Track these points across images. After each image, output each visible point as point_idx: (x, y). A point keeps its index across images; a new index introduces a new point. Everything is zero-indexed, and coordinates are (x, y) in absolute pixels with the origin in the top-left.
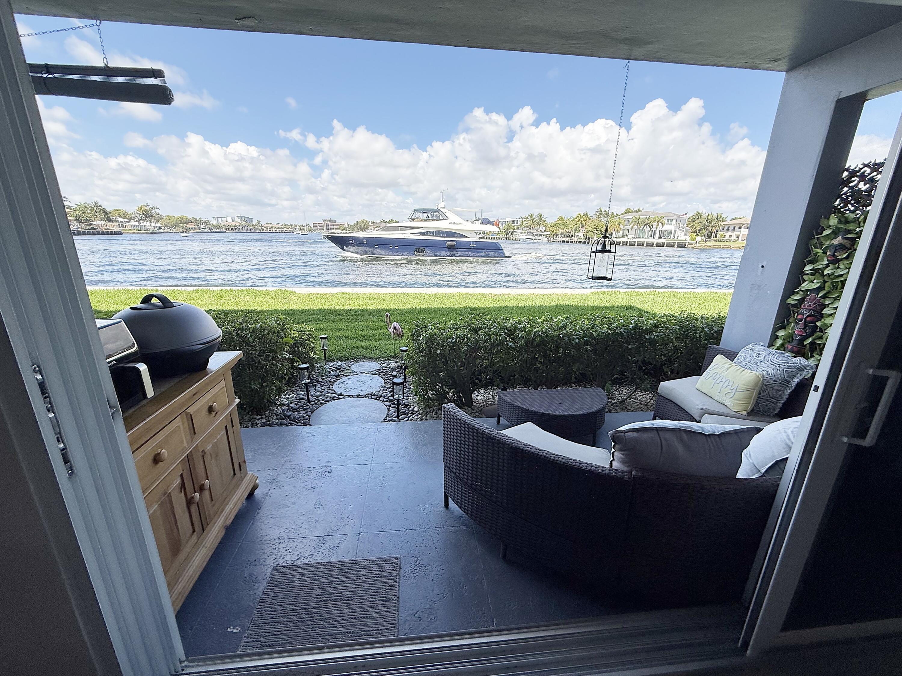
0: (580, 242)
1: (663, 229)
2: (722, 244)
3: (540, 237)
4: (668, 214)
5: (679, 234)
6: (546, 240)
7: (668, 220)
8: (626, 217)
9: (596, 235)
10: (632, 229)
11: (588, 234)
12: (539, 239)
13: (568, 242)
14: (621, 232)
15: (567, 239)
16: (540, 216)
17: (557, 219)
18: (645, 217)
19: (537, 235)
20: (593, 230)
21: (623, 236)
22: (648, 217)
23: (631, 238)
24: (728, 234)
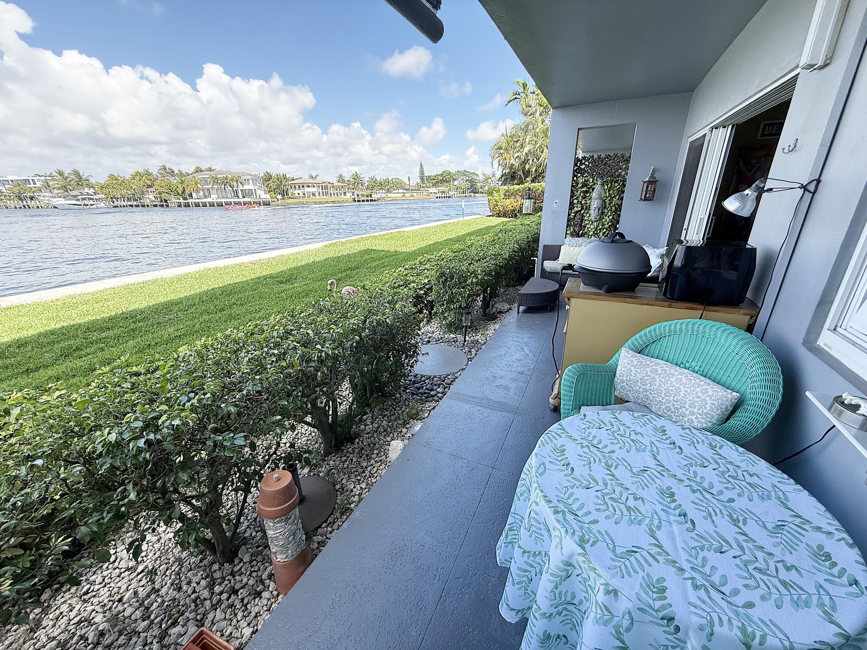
0: (155, 206)
1: (244, 188)
2: (295, 200)
3: (91, 202)
4: (244, 174)
5: (260, 193)
6: (103, 205)
7: (245, 180)
8: (200, 176)
9: (173, 196)
10: (212, 188)
11: (162, 195)
12: (91, 205)
13: (137, 206)
14: (201, 193)
15: (135, 203)
16: (77, 173)
17: (106, 178)
18: (222, 176)
19: (84, 199)
20: (166, 191)
21: (205, 197)
22: (225, 176)
23: (214, 198)
24: (296, 192)
